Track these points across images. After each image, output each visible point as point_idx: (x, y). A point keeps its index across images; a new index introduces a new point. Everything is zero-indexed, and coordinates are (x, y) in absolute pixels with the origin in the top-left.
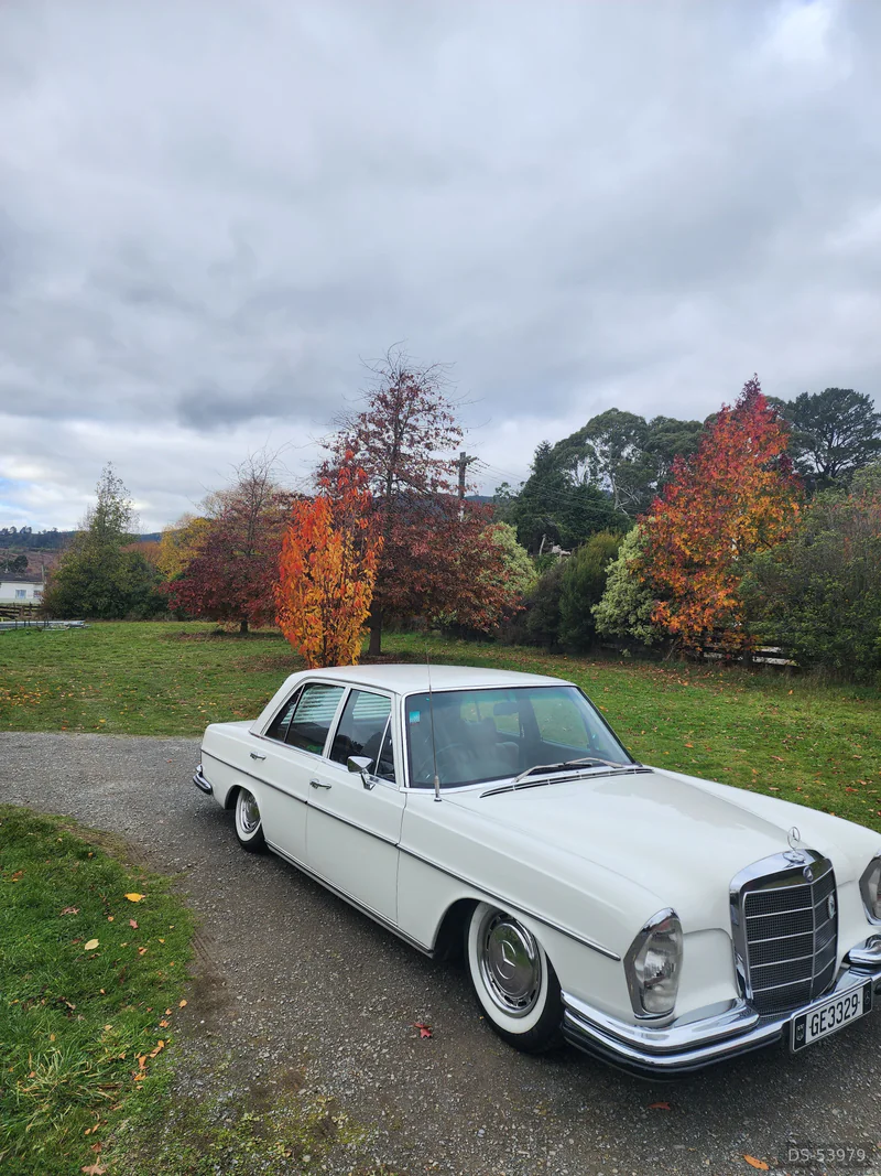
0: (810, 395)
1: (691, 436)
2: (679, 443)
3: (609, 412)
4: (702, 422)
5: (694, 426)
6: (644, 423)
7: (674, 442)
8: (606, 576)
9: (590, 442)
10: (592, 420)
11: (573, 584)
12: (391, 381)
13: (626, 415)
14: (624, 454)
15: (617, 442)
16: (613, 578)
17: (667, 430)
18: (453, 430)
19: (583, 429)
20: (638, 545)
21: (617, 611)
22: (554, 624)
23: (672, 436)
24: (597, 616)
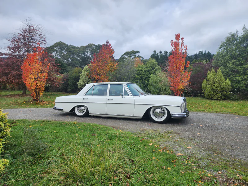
0: (100, 45)
1: (77, 49)
2: (75, 51)
3: (59, 42)
4: (80, 47)
5: (78, 48)
6: (68, 45)
7: (74, 51)
8: (79, 76)
9: (55, 48)
10: (55, 43)
11: (72, 78)
12: (27, 26)
13: (63, 43)
14: (63, 52)
15: (62, 49)
16: (81, 77)
17: (72, 48)
18: (44, 41)
19: (53, 45)
20: (86, 70)
21: (83, 83)
22: (66, 87)
23: (74, 49)
24: (79, 84)
